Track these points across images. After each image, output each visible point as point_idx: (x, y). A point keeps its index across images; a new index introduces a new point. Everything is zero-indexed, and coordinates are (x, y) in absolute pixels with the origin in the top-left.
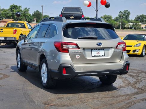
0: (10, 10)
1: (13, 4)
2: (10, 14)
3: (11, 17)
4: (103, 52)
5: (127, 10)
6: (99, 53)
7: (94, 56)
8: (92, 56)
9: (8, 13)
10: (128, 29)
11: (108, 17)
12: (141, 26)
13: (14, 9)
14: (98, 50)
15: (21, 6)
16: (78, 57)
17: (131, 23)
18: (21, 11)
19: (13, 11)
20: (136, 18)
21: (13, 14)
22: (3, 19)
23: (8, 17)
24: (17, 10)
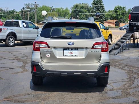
0: (115, 11)
1: (118, 5)
2: (114, 15)
3: (115, 18)
4: (77, 51)
6: (71, 53)
7: (66, 56)
8: (64, 56)
9: (112, 14)
13: (119, 10)
14: (71, 49)
15: (125, 7)
16: (48, 55)
18: (125, 12)
19: (118, 12)
21: (118, 14)
22: (108, 20)
23: (112, 18)
24: (121, 11)
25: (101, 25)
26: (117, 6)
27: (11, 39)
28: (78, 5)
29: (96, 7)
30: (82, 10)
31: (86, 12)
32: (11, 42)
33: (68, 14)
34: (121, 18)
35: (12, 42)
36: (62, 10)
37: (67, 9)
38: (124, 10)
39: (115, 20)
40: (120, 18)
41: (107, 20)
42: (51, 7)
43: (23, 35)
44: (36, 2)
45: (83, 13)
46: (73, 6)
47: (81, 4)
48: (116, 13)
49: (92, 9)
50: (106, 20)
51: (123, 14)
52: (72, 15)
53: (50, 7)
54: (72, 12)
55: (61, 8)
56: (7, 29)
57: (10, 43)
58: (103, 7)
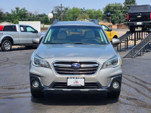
27: (7, 43)
28: (111, 5)
29: (128, 7)
30: (115, 10)
31: (119, 13)
32: (7, 46)
33: (101, 15)
35: (9, 47)
36: (93, 11)
37: (99, 11)
42: (83, 8)
43: (21, 39)
44: (61, 5)
45: (116, 14)
46: (105, 7)
47: (113, 4)
49: (125, 9)
52: (104, 16)
53: (81, 9)
54: (105, 13)
55: (93, 10)
56: (2, 34)
57: (6, 48)
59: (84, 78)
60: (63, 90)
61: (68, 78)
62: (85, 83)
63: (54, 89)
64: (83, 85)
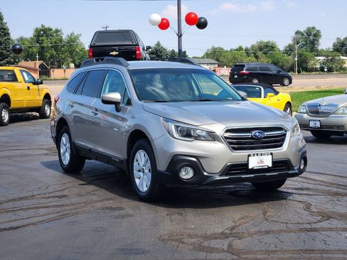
0: (35, 38)
1: (42, 25)
2: (35, 50)
3: (37, 56)
5: (314, 28)
9: (30, 47)
10: (316, 71)
11: (267, 46)
12: (344, 63)
13: (44, 38)
15: (59, 29)
17: (322, 58)
18: (61, 41)
19: (43, 41)
20: (334, 45)
21: (43, 48)
22: (19, 60)
23: (30, 57)
24: (51, 39)
25: (24, 74)
26: (40, 27)
34: (52, 56)
38: (57, 36)
39: (38, 63)
40: (49, 56)
41: (17, 63)
48: (38, 45)
50: (15, 61)
51: (56, 47)
58: (5, 29)
59: (271, 154)
60: (243, 176)
61: (249, 156)
62: (274, 163)
63: (227, 177)
64: (270, 165)
